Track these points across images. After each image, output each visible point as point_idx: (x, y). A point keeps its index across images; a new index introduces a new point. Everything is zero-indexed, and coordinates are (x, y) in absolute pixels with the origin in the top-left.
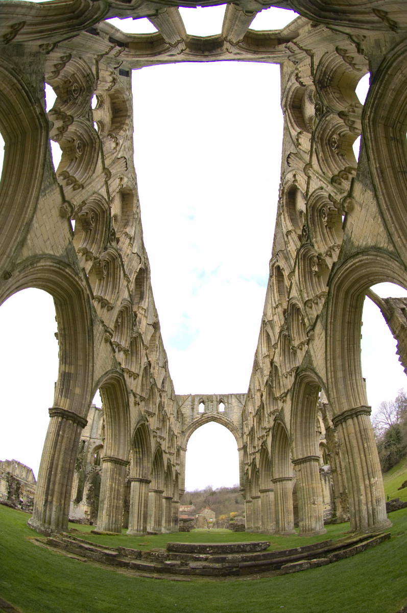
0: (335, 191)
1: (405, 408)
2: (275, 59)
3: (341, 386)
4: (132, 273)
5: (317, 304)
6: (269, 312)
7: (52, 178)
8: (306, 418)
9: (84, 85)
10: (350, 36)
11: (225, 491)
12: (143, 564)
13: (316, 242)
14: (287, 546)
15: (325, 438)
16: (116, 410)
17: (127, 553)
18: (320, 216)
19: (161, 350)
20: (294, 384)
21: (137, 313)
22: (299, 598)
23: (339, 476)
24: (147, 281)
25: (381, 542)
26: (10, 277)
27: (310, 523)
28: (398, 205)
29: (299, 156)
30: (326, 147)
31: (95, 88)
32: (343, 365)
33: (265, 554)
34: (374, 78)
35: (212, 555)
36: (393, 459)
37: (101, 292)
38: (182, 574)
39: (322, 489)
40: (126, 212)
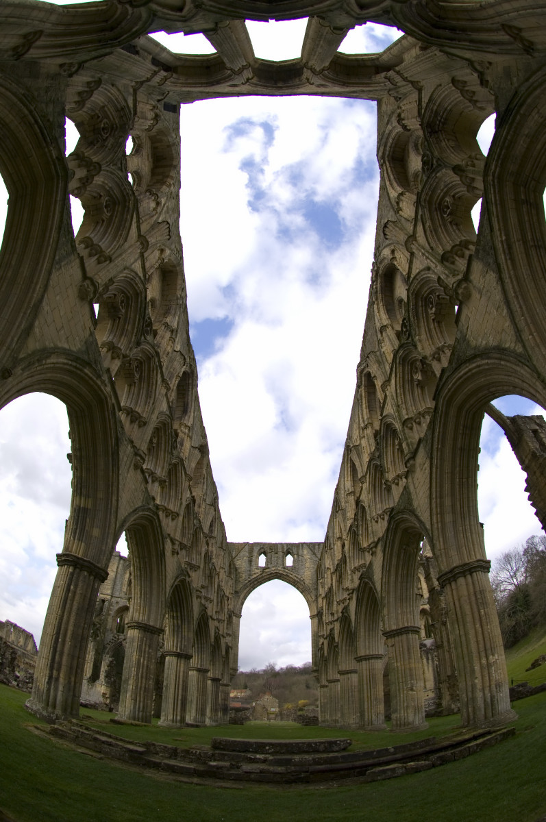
0: (446, 272)
1: (536, 563)
2: (371, 93)
4: (173, 377)
5: (419, 423)
6: (356, 433)
7: (70, 246)
8: (402, 576)
9: (117, 122)
10: (471, 63)
11: (291, 672)
12: (179, 765)
13: (420, 341)
14: (374, 745)
15: (428, 603)
16: (147, 560)
17: (158, 749)
18: (425, 306)
19: (209, 483)
20: (388, 530)
21: (179, 431)
22: (390, 812)
23: (446, 653)
24: (192, 389)
25: (502, 740)
26: (10, 376)
27: (406, 715)
28: (530, 291)
29: (399, 225)
30: (435, 213)
31: (131, 127)
32: (453, 506)
33: (344, 756)
34: (502, 119)
35: (273, 756)
36: (519, 630)
37: (132, 401)
38: (233, 779)
39: (424, 671)
40: (167, 296)
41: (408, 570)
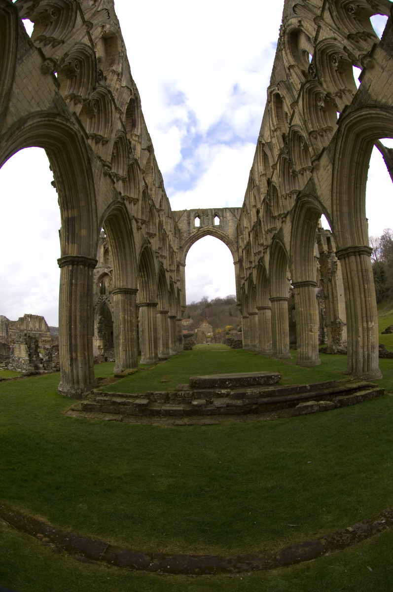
3: (346, 221)
4: (123, 104)
5: (322, 136)
6: (267, 134)
8: (306, 242)
13: (325, 82)
18: (330, 60)
19: (156, 171)
20: (296, 206)
21: (131, 140)
24: (138, 109)
27: (307, 350)
29: (307, 8)
37: (94, 129)
40: (111, 53)
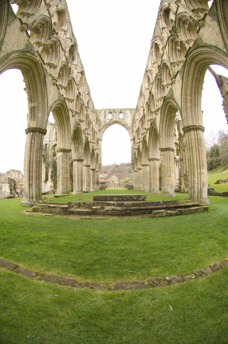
0: (194, 15)
1: (223, 138)
3: (189, 111)
4: (67, 47)
5: (178, 65)
6: (150, 66)
8: (168, 125)
11: (123, 165)
12: (81, 210)
13: (180, 35)
14: (155, 200)
15: (178, 140)
16: (62, 121)
17: (73, 205)
18: (184, 24)
19: (86, 85)
20: (163, 105)
21: (71, 67)
22: (161, 234)
23: (184, 164)
24: (76, 50)
25: (203, 211)
27: (167, 188)
32: (191, 100)
33: (144, 203)
35: (117, 202)
36: (213, 164)
37: (49, 60)
38: (101, 215)
39: (175, 170)
40: (61, 20)
41: (171, 123)
